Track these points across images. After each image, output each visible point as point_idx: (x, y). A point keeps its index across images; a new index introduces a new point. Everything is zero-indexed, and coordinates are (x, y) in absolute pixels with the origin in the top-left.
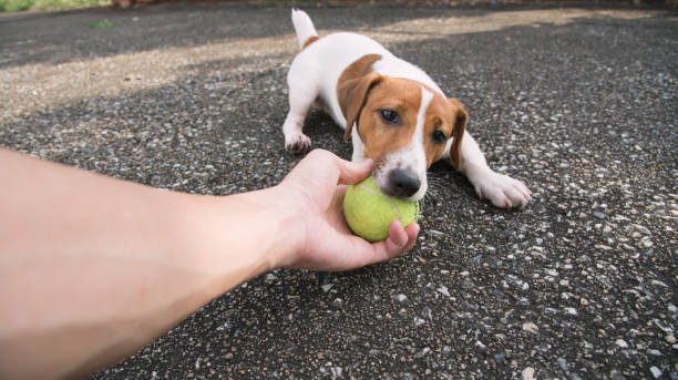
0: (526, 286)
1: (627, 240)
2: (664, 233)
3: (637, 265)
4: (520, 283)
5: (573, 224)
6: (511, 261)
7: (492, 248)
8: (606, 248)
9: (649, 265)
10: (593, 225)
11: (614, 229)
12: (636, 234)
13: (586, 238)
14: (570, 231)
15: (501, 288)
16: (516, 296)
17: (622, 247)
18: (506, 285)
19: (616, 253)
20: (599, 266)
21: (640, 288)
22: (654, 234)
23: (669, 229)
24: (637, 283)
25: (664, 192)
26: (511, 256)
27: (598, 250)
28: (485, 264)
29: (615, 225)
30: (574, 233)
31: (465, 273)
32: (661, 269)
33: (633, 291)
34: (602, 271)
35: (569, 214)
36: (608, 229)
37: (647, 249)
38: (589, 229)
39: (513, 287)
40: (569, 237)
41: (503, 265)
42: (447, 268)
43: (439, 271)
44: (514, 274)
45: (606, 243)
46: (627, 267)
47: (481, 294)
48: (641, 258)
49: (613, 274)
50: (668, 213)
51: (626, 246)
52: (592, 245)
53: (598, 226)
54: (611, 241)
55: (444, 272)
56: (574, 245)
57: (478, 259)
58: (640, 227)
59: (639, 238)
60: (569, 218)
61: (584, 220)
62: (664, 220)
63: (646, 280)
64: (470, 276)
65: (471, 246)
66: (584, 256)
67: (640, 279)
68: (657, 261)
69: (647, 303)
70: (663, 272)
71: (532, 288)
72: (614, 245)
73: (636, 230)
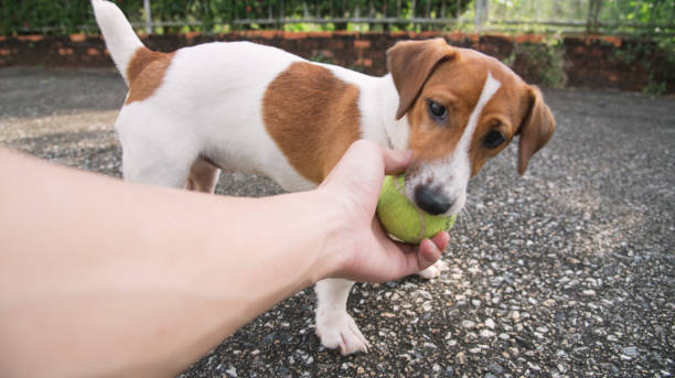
0: (311, 360)
1: (410, 306)
2: (443, 297)
3: (414, 329)
4: (305, 357)
5: (366, 294)
6: (302, 336)
7: (287, 325)
8: (389, 315)
9: (424, 329)
10: (383, 294)
11: (402, 297)
12: (419, 300)
13: (375, 308)
14: (362, 302)
15: (286, 363)
16: (299, 371)
17: (404, 314)
18: (292, 361)
19: (398, 320)
20: (381, 334)
21: (412, 352)
22: (434, 298)
23: (448, 292)
24: (410, 347)
25: (450, 258)
26: (302, 331)
27: (383, 318)
28: (277, 341)
29: (402, 293)
30: (365, 303)
31: (256, 352)
32: (434, 331)
33: (406, 355)
34: (382, 339)
35: (364, 285)
36: (396, 297)
37: (425, 313)
38: (379, 298)
39: (298, 362)
40: (359, 308)
41: (294, 340)
42: (241, 347)
43: (231, 352)
44: (303, 349)
45: (391, 311)
46: (405, 332)
47: (267, 372)
48: (419, 323)
49: (392, 341)
50: (449, 277)
51: (409, 312)
52: (379, 314)
53: (388, 294)
54: (396, 308)
55: (236, 352)
56: (362, 315)
57: (270, 337)
58: (423, 292)
59: (420, 303)
60: (364, 289)
61: (376, 290)
62: (445, 284)
63: (419, 343)
64: (260, 354)
65: (268, 324)
66: (369, 326)
67: (414, 343)
68: (432, 324)
69: (416, 366)
70: (435, 335)
71: (315, 361)
72: (397, 313)
73: (420, 295)
